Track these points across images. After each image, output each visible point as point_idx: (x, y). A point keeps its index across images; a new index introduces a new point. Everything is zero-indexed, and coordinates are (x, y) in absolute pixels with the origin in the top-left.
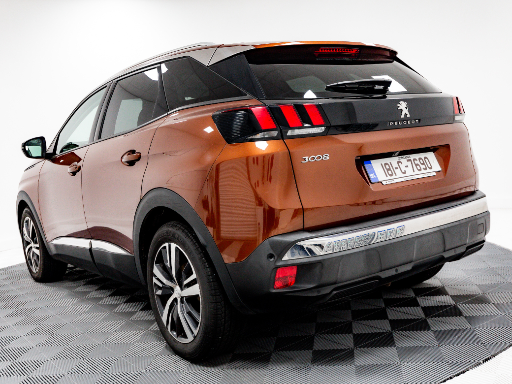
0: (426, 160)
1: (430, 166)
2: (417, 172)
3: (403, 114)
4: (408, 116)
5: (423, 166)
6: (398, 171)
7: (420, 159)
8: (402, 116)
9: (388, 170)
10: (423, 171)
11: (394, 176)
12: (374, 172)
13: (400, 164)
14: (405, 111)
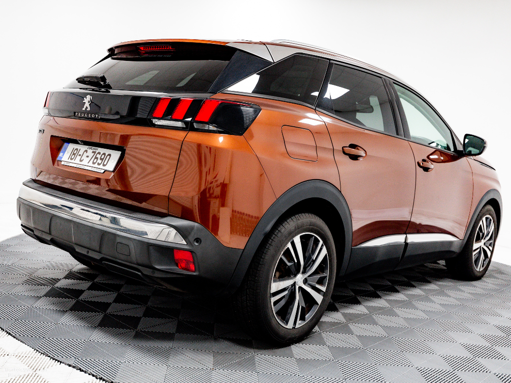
0: (108, 157)
1: (105, 163)
2: (91, 164)
3: (85, 107)
4: (89, 109)
5: (99, 161)
6: (78, 158)
7: (104, 154)
8: (84, 109)
9: (74, 154)
10: (96, 165)
11: (73, 161)
12: (64, 153)
13: (85, 152)
14: (87, 105)
